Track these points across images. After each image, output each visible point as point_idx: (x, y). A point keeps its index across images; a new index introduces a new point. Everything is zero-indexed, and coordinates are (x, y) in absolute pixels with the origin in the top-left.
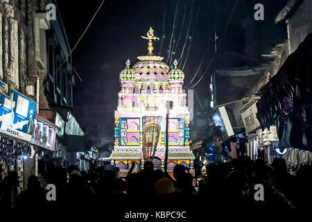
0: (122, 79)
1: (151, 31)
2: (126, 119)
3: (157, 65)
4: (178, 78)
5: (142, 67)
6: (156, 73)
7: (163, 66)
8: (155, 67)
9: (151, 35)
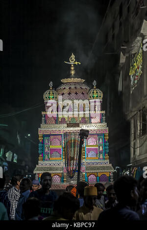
0: (45, 99)
1: (73, 56)
2: (49, 136)
3: (78, 87)
4: (97, 97)
5: (64, 88)
6: (76, 93)
7: (84, 87)
8: (76, 88)
9: (72, 60)
